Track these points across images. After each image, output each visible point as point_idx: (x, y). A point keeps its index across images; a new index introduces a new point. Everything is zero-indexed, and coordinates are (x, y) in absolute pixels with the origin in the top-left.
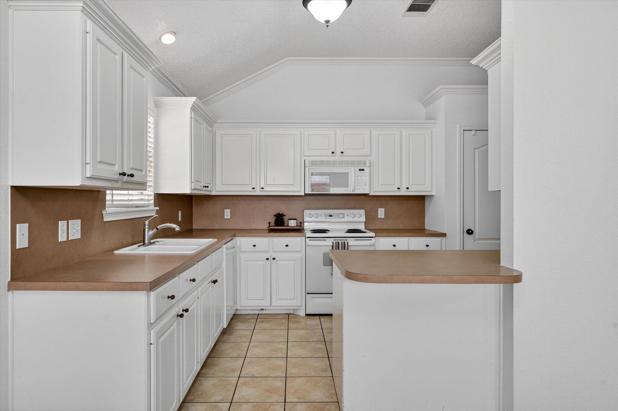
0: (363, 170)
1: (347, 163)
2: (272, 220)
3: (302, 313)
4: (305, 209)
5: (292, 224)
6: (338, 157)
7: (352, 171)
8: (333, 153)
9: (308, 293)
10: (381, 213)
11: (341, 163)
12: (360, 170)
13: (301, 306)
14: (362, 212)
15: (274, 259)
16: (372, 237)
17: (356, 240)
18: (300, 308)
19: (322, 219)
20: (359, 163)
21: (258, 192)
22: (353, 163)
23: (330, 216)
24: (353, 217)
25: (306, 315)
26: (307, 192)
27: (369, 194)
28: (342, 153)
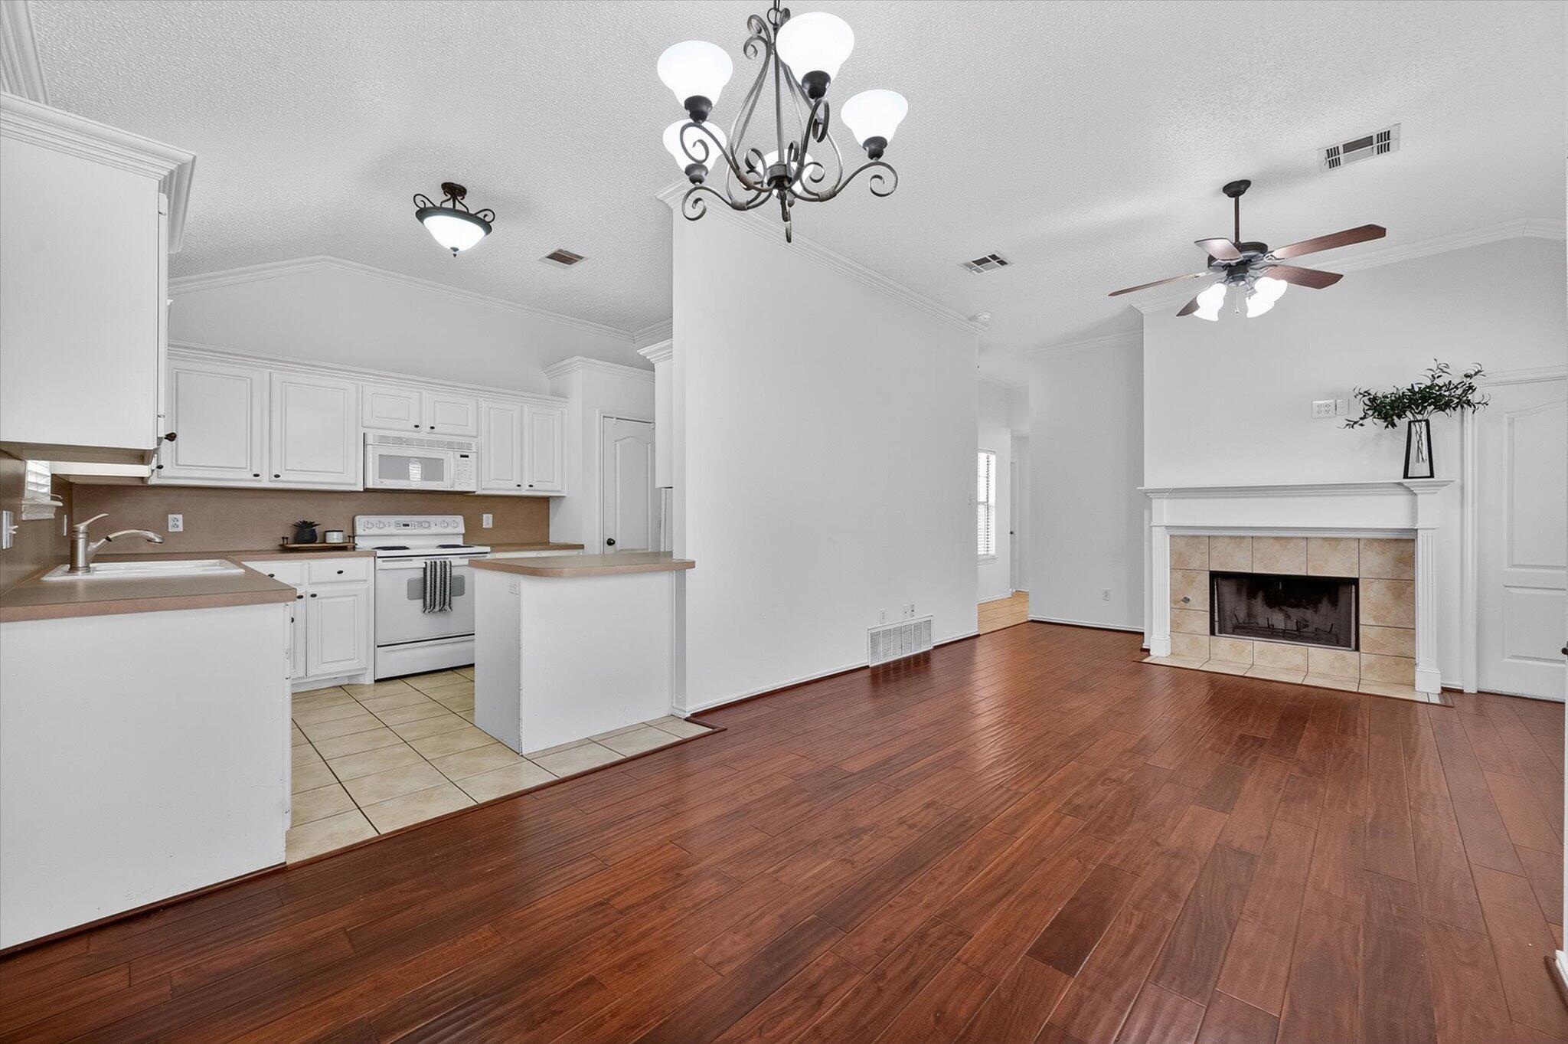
0: (467, 456)
1: (440, 444)
2: (289, 533)
3: (369, 680)
4: (359, 515)
5: (335, 538)
6: (424, 433)
7: (451, 459)
8: (417, 426)
9: (378, 646)
10: (488, 521)
11: (431, 444)
12: (462, 456)
13: (366, 669)
14: (460, 519)
15: (314, 596)
16: (487, 553)
17: (461, 558)
18: (364, 671)
19: (392, 530)
20: (460, 445)
21: (265, 483)
22: (450, 445)
23: (404, 525)
24: (445, 527)
25: (375, 681)
26: (370, 485)
27: (474, 492)
28: (432, 428)
